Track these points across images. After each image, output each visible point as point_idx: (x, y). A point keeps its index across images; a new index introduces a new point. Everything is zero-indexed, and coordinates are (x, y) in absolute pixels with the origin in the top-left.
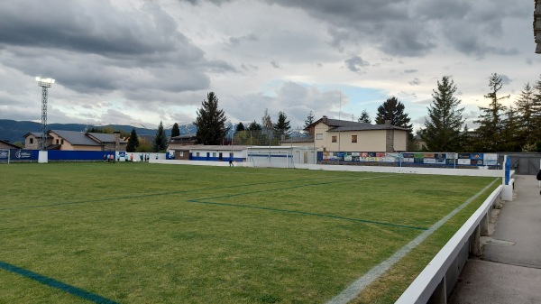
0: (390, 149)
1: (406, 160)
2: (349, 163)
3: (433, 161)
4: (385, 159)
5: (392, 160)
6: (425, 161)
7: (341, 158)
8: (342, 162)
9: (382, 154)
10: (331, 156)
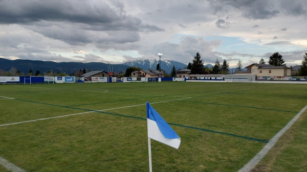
0: (285, 75)
1: (293, 79)
2: (269, 80)
3: (304, 79)
4: (284, 79)
5: (288, 79)
6: (301, 79)
7: (265, 78)
8: (266, 80)
9: (283, 77)
10: (261, 78)
